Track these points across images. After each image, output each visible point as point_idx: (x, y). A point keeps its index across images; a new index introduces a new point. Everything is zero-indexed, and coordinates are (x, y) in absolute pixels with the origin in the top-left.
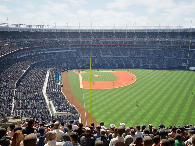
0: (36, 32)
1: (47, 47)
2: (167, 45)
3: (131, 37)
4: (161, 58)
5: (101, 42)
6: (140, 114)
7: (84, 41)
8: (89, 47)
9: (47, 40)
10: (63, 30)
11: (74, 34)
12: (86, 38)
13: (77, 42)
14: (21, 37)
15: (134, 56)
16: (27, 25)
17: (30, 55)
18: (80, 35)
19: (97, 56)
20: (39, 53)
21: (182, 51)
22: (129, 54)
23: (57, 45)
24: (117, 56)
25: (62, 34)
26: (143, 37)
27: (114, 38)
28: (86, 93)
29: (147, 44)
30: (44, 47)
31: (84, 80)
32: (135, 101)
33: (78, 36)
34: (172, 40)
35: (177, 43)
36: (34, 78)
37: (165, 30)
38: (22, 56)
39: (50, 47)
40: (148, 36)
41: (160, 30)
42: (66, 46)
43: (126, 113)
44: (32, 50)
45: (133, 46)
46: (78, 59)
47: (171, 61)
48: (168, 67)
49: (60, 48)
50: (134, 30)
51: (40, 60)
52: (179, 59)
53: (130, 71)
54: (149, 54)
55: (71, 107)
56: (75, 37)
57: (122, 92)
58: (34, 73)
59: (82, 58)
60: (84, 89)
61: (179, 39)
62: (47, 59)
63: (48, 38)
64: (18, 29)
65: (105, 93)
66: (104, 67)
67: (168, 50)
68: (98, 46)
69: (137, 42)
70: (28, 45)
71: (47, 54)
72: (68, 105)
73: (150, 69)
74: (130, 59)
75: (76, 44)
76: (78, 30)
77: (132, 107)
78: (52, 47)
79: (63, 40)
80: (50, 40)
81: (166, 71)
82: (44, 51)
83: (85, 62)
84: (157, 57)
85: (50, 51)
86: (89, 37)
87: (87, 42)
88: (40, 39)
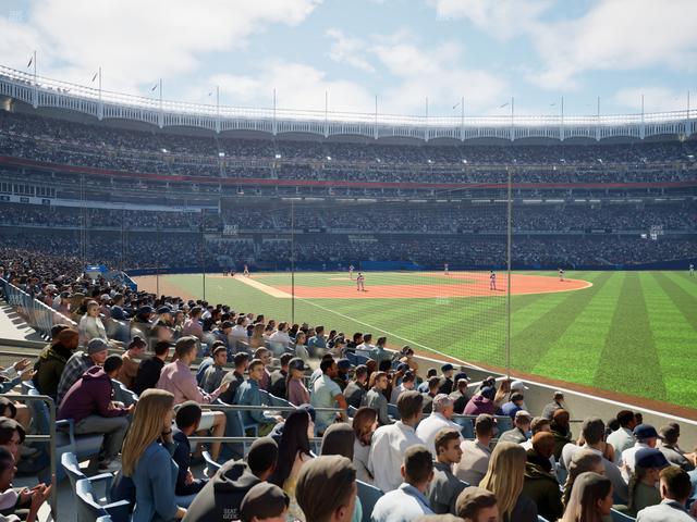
3: (450, 161)
5: (321, 175)
7: (242, 169)
8: (264, 194)
12: (246, 156)
13: (205, 169)
15: (476, 231)
19: (306, 230)
24: (402, 229)
35: (647, 177)
41: (567, 130)
48: (654, 261)
50: (458, 131)
56: (194, 151)
62: (38, 221)
68: (306, 189)
69: (477, 176)
71: (45, 207)
73: (581, 269)
76: (213, 121)
79: (135, 155)
80: (66, 148)
82: (29, 191)
83: (251, 251)
84: (580, 232)
85: (60, 196)
86: (260, 153)
87: (256, 172)
88: (13, 133)
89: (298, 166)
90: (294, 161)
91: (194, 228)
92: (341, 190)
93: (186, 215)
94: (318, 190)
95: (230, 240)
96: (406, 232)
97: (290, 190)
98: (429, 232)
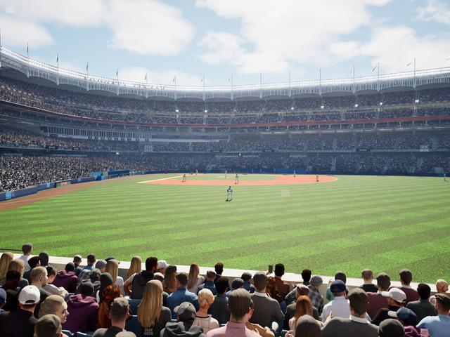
3: (369, 104)
5: (281, 119)
7: (240, 119)
10: (192, 94)
12: (246, 111)
13: (222, 120)
17: (99, 139)
20: (126, 139)
24: (320, 149)
26: (404, 102)
33: (229, 109)
38: (74, 137)
39: (156, 128)
40: (420, 98)
44: (106, 128)
50: (375, 85)
56: (220, 111)
63: (156, 110)
64: (85, 84)
69: (382, 114)
71: (146, 143)
80: (157, 115)
85: (153, 137)
86: (254, 109)
89: (271, 115)
90: (270, 112)
91: (208, 151)
92: (293, 128)
93: (211, 144)
94: (280, 128)
96: (323, 151)
97: (264, 129)
98: (338, 151)
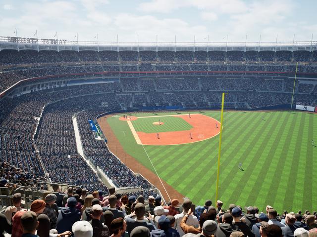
0: (44, 51)
1: (65, 76)
2: (259, 72)
3: (202, 60)
4: (251, 92)
5: (155, 68)
6: (251, 183)
7: (127, 66)
8: (135, 76)
9: (64, 64)
10: (90, 47)
11: (109, 54)
12: (128, 60)
13: (115, 67)
14: (21, 59)
15: (208, 90)
16: (28, 39)
17: (37, 90)
18: (119, 55)
19: (149, 91)
20: (53, 87)
21: (281, 81)
22: (200, 86)
23: (80, 74)
24: (182, 89)
25: (89, 54)
26: (221, 60)
27: (175, 61)
28: (152, 153)
29: (228, 70)
30: (61, 77)
31: (139, 131)
32: (234, 162)
33: (115, 58)
34: (266, 64)
35: (274, 68)
36: (55, 130)
37: (254, 48)
38: (24, 93)
39: (70, 77)
40: (228, 57)
41: (247, 48)
42: (96, 75)
43: (230, 183)
44: (40, 81)
45: (205, 73)
46: (118, 97)
47: (266, 96)
48: (264, 106)
49: (87, 79)
50: (206, 48)
51: (56, 100)
52: (277, 93)
53: (207, 114)
54: (232, 86)
55: (138, 177)
56: (110, 60)
57: (209, 148)
58: (51, 122)
59: (125, 94)
60: (146, 147)
61: (275, 62)
62: (67, 96)
64: (16, 46)
65: (181, 150)
66: (164, 108)
67: (260, 80)
68: (149, 74)
69: (211, 67)
70: (34, 73)
71: (65, 88)
72: (131, 175)
73: (237, 109)
74: (202, 95)
75: (113, 71)
76: (116, 48)
77: (234, 172)
78: (74, 76)
79: (91, 64)
80: (69, 65)
81: (262, 113)
82: (60, 83)
83: (131, 100)
84: (245, 91)
85: (70, 82)
86: (133, 59)
87: (132, 68)
88: (53, 63)
89: (147, 64)
90: (146, 62)
92: (162, 74)
93: (109, 84)
95: (124, 94)
